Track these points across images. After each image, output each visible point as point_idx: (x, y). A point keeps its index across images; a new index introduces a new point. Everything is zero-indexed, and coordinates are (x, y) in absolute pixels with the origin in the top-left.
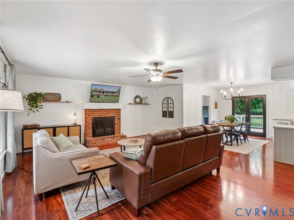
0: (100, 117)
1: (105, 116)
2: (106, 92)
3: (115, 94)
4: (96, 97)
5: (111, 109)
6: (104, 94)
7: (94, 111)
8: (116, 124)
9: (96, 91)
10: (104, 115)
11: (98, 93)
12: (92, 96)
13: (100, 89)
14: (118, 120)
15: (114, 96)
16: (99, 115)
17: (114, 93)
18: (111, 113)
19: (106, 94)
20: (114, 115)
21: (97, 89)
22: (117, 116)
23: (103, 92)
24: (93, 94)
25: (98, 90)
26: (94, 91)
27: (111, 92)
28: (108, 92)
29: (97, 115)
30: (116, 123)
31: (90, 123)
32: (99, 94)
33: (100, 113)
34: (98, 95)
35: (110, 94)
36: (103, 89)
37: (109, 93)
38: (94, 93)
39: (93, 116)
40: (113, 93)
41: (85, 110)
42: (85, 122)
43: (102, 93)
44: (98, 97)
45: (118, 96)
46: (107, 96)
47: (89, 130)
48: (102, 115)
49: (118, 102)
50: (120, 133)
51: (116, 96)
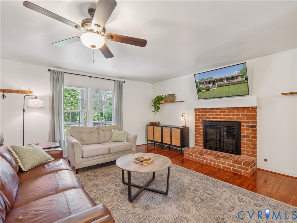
0: (214, 120)
1: (222, 120)
2: (217, 81)
3: (235, 81)
4: (204, 91)
5: (232, 108)
6: (215, 84)
7: (205, 112)
8: (245, 137)
9: (203, 83)
10: (221, 118)
11: (205, 86)
12: (199, 91)
13: (207, 79)
14: (250, 129)
15: (234, 84)
16: (213, 118)
17: (233, 78)
18: (233, 115)
19: (218, 83)
20: (241, 118)
21: (203, 79)
22: (246, 120)
23: (214, 82)
24: (200, 88)
25: (204, 81)
26: (200, 83)
27: (227, 79)
28: (221, 80)
29: (210, 117)
30: (245, 134)
31: (201, 127)
32: (208, 85)
33: (213, 115)
34: (207, 87)
36: (211, 78)
37: (224, 80)
38: (200, 86)
39: (204, 119)
40: (231, 79)
41: (195, 109)
42: (196, 126)
43: (211, 85)
44: (208, 90)
45: (246, 81)
46: (221, 86)
47: (200, 137)
48: (217, 118)
49: (249, 94)
50: (256, 156)
51: (239, 83)
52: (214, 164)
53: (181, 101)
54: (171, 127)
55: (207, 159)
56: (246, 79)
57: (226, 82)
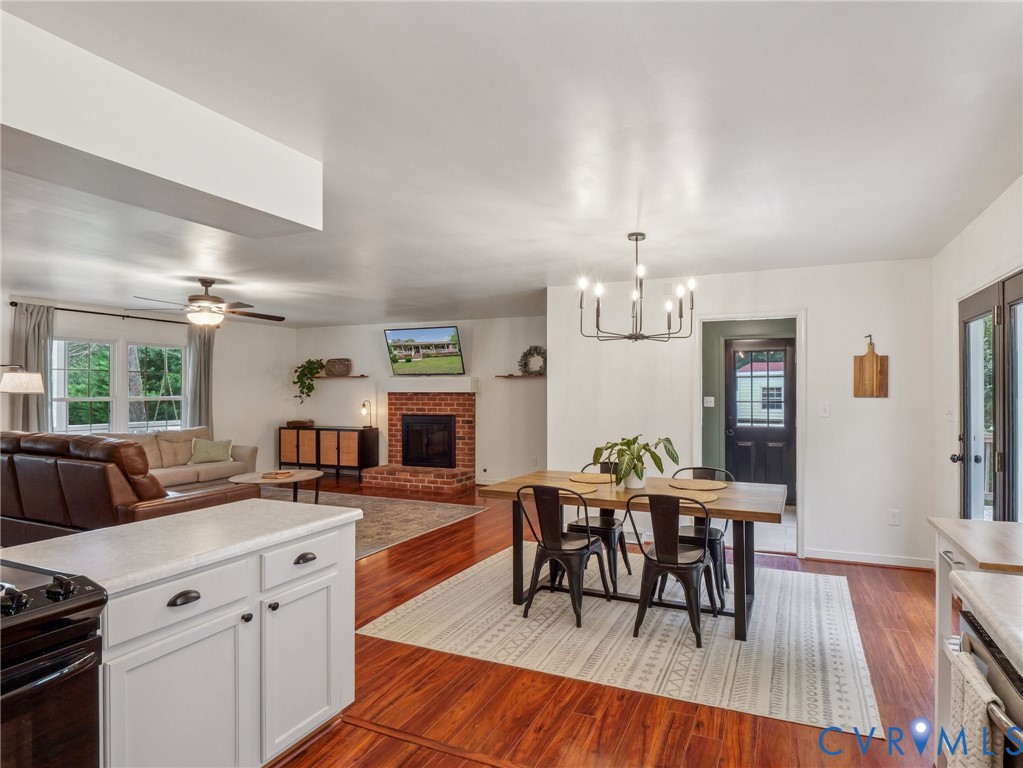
0: (420, 413)
1: (432, 413)
2: (422, 348)
3: (446, 351)
4: (403, 362)
5: (445, 394)
6: (418, 352)
7: (406, 399)
8: (460, 438)
9: (400, 347)
10: (430, 410)
11: (404, 353)
12: (394, 360)
13: (407, 342)
14: (466, 425)
15: (445, 355)
16: (418, 410)
17: (443, 347)
18: (446, 405)
19: (424, 351)
20: (455, 410)
21: (399, 340)
22: (461, 413)
23: (417, 348)
24: (395, 355)
25: (400, 343)
26: (395, 347)
27: (437, 346)
28: (428, 347)
29: (413, 409)
30: (461, 435)
31: (399, 427)
32: (408, 353)
33: (418, 404)
34: (406, 356)
35: (433, 351)
36: (412, 341)
37: (431, 347)
38: (395, 352)
39: (405, 412)
40: (441, 348)
41: (389, 394)
42: (390, 425)
43: (413, 353)
44: (409, 361)
45: (460, 354)
46: (428, 356)
47: (396, 446)
48: (424, 410)
49: (464, 373)
50: (474, 466)
51: (451, 354)
52: (411, 486)
53: (362, 376)
54: (338, 430)
55: (399, 480)
56: (460, 350)
57: (434, 351)
